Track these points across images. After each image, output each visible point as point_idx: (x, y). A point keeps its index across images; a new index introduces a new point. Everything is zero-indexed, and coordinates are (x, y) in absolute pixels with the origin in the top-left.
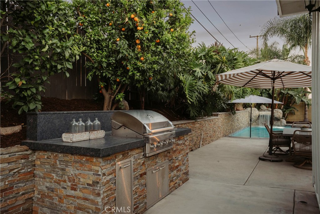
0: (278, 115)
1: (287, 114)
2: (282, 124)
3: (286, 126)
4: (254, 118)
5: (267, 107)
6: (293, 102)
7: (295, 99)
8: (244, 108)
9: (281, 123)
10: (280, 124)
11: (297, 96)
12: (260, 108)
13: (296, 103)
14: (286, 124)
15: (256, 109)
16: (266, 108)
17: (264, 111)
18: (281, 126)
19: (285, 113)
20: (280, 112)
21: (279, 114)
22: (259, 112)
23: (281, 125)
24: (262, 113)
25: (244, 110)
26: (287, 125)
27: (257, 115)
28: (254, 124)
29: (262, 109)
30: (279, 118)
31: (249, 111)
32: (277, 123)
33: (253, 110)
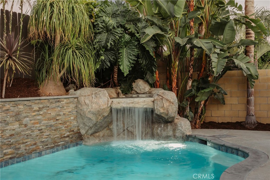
0: (163, 107)
1: (203, 102)
2: (177, 135)
3: (187, 138)
4: (94, 119)
9: (174, 130)
10: (171, 133)
11: (215, 53)
12: (132, 89)
15: (102, 92)
18: (175, 138)
19: (197, 100)
20: (169, 98)
21: (166, 104)
22: (110, 101)
23: (174, 135)
24: (120, 103)
27: (104, 109)
28: (101, 134)
29: (136, 92)
30: (167, 115)
31: (77, 98)
32: (164, 130)
33: (93, 96)
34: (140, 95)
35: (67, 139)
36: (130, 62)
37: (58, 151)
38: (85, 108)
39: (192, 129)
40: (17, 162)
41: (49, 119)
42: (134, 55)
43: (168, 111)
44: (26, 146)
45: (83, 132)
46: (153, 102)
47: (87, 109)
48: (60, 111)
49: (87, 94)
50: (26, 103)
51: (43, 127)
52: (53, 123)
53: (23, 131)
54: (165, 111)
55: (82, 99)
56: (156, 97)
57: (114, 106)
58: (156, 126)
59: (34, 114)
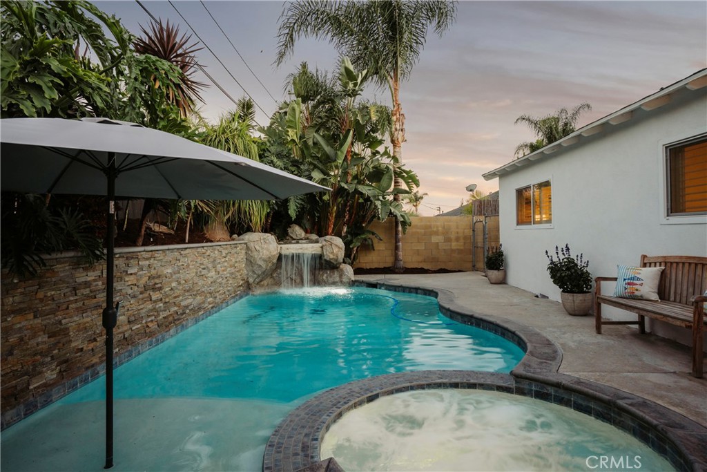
0: (332, 253)
1: (355, 249)
2: (344, 280)
3: (353, 284)
4: (264, 266)
5: (306, 232)
6: (369, 216)
7: (376, 206)
8: (232, 233)
9: (341, 276)
10: (337, 279)
11: (379, 200)
12: (287, 234)
13: (379, 218)
14: (353, 278)
15: (271, 238)
16: (303, 234)
17: (298, 243)
18: (341, 283)
19: (351, 247)
20: (338, 244)
21: (336, 250)
22: (280, 246)
23: (341, 281)
24: (289, 249)
25: (233, 240)
26: (356, 281)
27: (274, 255)
28: (265, 282)
29: (292, 237)
30: (336, 260)
31: (246, 243)
32: (331, 277)
33: (262, 241)
34: (300, 241)
35: (242, 288)
36: (297, 206)
37: (237, 301)
38: (255, 254)
39: (355, 274)
40: (216, 312)
41: (231, 266)
42: (300, 199)
43: (337, 257)
44: (220, 295)
45: (251, 280)
46: (322, 247)
47: (258, 255)
48: (237, 258)
49: (255, 240)
50: (219, 247)
51: (228, 275)
52: (233, 271)
53: (217, 278)
54: (335, 257)
55: (251, 245)
56: (324, 243)
57: (283, 252)
58: (321, 273)
59: (223, 260)
